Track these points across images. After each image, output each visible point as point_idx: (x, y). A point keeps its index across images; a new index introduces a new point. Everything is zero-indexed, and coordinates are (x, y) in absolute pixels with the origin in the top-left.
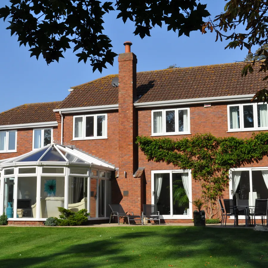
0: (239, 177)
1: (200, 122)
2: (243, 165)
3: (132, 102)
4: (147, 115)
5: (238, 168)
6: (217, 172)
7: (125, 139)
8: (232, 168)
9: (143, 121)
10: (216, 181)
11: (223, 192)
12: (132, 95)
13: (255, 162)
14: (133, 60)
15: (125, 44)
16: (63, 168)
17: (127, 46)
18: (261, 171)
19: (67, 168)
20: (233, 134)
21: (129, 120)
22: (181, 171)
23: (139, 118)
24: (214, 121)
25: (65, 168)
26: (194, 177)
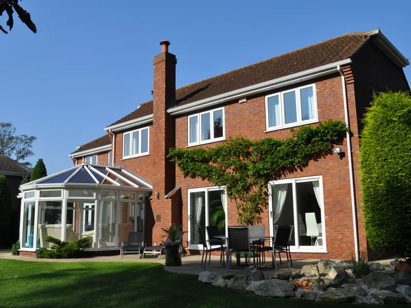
0: (285, 192)
1: (235, 123)
2: (285, 175)
3: (164, 108)
4: (183, 123)
5: (279, 180)
6: (254, 187)
7: (159, 153)
8: (272, 180)
9: (180, 130)
10: (253, 200)
11: (262, 214)
12: (164, 101)
13: (298, 170)
14: (166, 60)
15: (161, 44)
16: (61, 191)
17: (164, 46)
18: (312, 182)
19: (65, 190)
20: (272, 134)
21: (162, 130)
22: (216, 188)
23: (176, 127)
24: (250, 120)
25: (62, 190)
26: (230, 195)
